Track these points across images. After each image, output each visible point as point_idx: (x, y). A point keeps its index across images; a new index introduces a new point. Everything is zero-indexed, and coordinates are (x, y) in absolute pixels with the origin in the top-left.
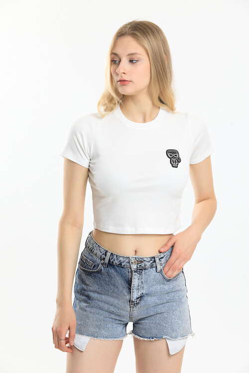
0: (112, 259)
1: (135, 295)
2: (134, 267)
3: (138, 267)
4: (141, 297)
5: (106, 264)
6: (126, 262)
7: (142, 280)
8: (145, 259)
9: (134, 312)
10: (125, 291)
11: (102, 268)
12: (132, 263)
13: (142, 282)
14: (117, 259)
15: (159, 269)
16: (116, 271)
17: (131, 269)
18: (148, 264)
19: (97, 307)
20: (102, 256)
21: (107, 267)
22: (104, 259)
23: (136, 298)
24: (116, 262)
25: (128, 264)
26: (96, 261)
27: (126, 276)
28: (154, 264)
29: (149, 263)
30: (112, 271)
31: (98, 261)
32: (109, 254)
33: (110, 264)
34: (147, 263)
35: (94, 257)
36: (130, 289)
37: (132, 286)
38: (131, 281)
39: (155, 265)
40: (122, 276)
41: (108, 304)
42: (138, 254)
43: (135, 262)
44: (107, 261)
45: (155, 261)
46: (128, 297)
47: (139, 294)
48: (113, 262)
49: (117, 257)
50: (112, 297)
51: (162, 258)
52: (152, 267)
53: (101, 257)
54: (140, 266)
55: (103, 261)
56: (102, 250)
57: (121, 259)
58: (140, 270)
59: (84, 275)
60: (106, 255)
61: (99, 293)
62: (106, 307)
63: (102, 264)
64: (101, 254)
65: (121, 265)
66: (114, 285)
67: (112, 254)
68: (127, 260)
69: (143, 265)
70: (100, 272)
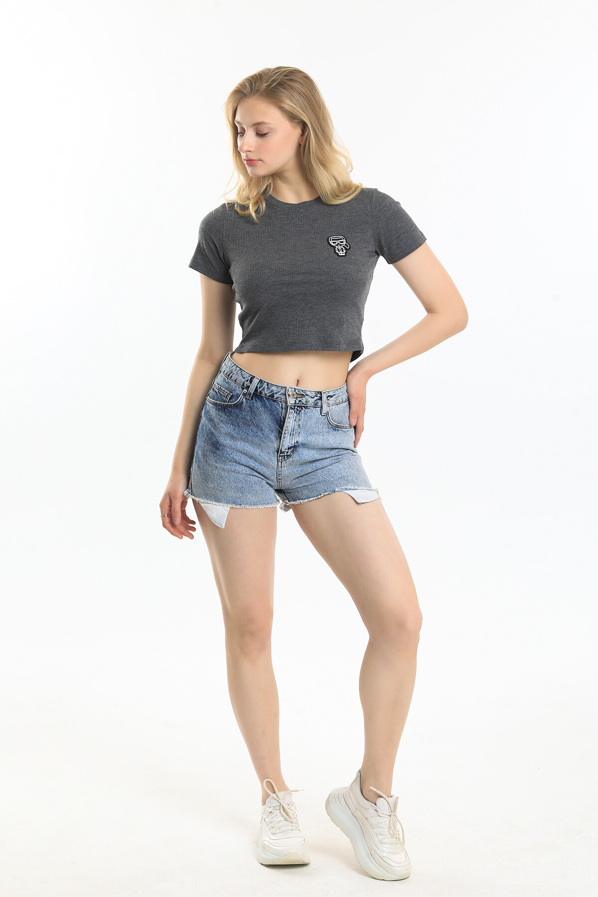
0: (260, 388)
1: (287, 442)
2: (291, 401)
3: (297, 402)
4: (295, 447)
5: (250, 394)
6: (280, 393)
7: (300, 423)
8: (308, 393)
9: (283, 468)
10: (273, 437)
11: (244, 400)
12: (289, 395)
13: (299, 426)
14: (268, 388)
15: (324, 411)
16: (264, 406)
17: (286, 403)
18: (311, 401)
19: (231, 461)
20: (246, 383)
21: (252, 399)
22: (248, 387)
23: (287, 447)
24: (267, 392)
25: (284, 397)
26: (235, 390)
27: (278, 414)
28: (319, 402)
29: (313, 400)
30: (258, 404)
31: (239, 390)
32: (256, 381)
33: (257, 395)
34: (309, 399)
35: (233, 384)
36: (280, 433)
37: (284, 428)
38: (284, 422)
39: (319, 404)
40: (272, 412)
41: (246, 454)
42: (299, 384)
43: (293, 395)
44: (252, 390)
45: (321, 399)
46: (276, 445)
47: (293, 442)
48: (261, 392)
49: (268, 385)
50: (252, 443)
51: (331, 397)
52: (316, 405)
53: (243, 385)
54: (300, 401)
55: (245, 391)
56: (246, 375)
57: (274, 388)
58: (300, 407)
59: (214, 410)
60: (251, 382)
61: (232, 437)
62: (244, 459)
63: (244, 395)
64: (244, 380)
65: (274, 396)
66: (257, 426)
67: (261, 381)
68: (283, 391)
69: (304, 401)
70: (239, 406)
